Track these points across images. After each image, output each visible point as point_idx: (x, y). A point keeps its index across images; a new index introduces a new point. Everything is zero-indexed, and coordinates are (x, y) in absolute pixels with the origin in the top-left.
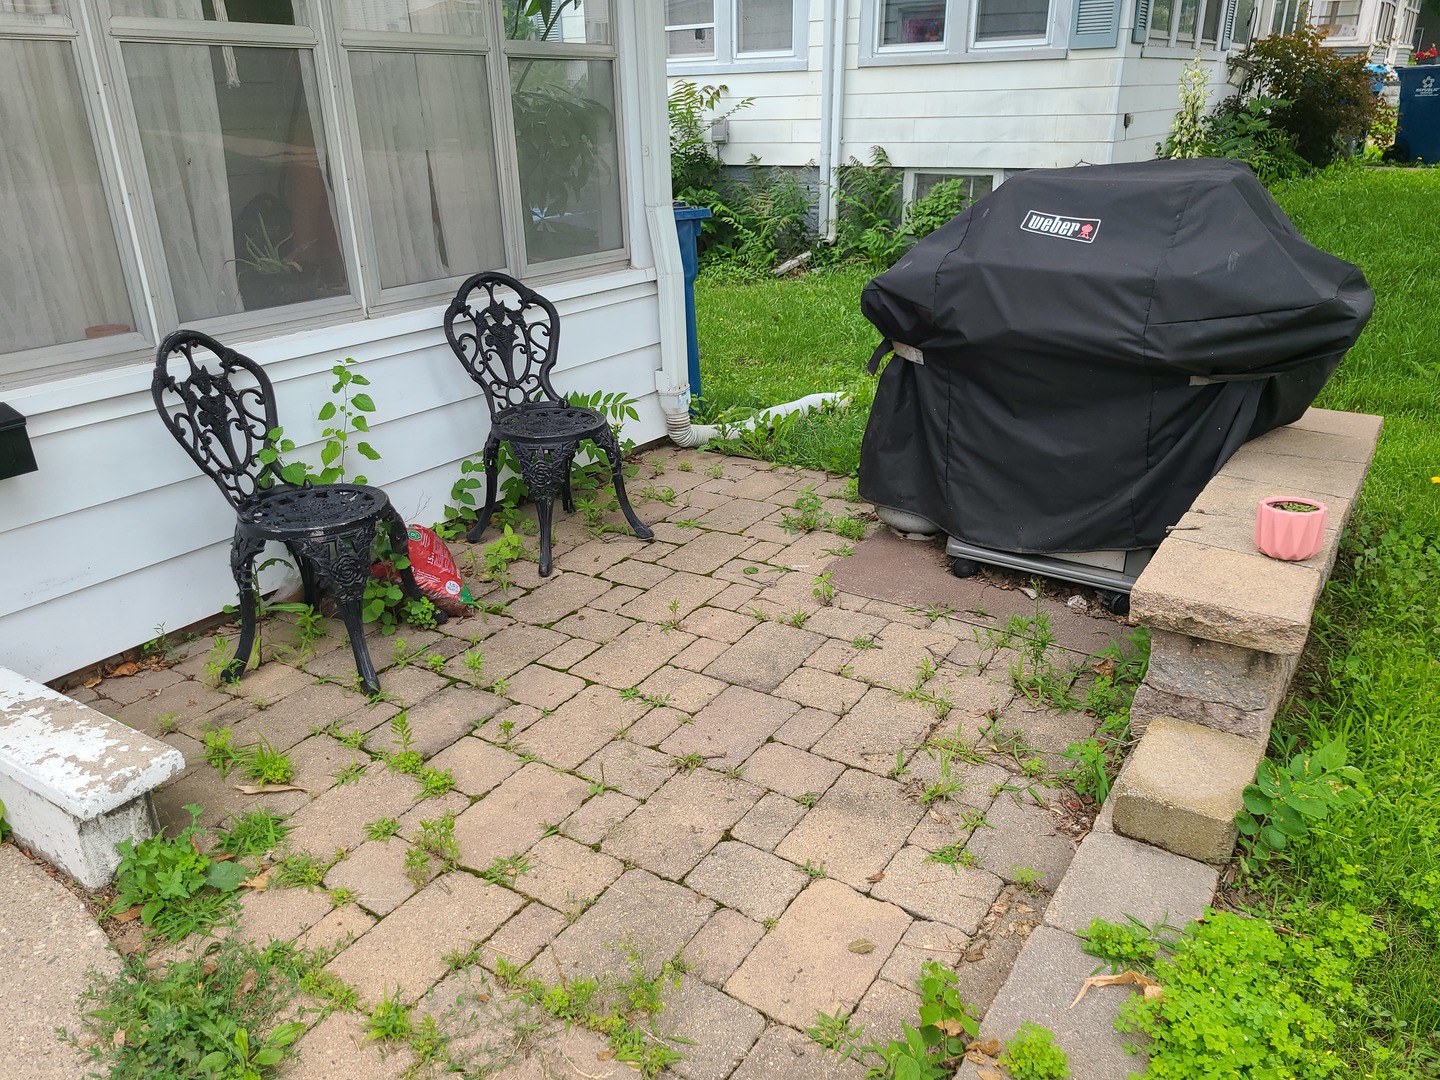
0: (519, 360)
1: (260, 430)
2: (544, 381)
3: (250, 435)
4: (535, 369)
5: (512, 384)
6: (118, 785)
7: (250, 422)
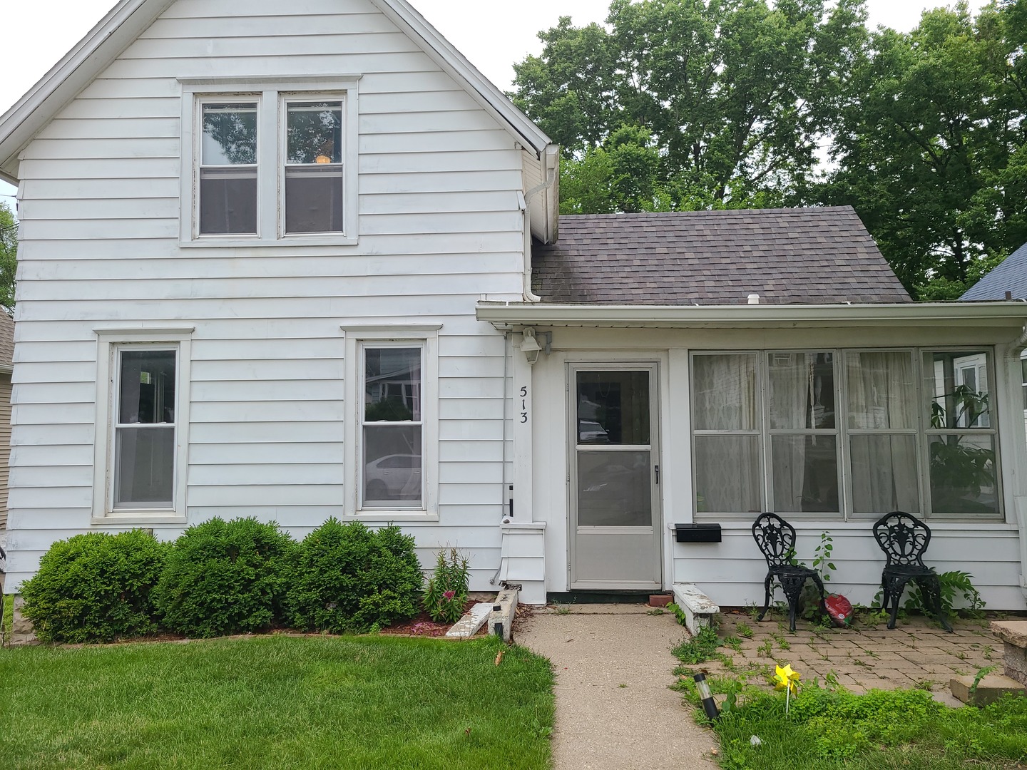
1: (788, 547)
2: (919, 557)
3: (784, 547)
5: (903, 555)
6: (703, 608)
7: (785, 543)
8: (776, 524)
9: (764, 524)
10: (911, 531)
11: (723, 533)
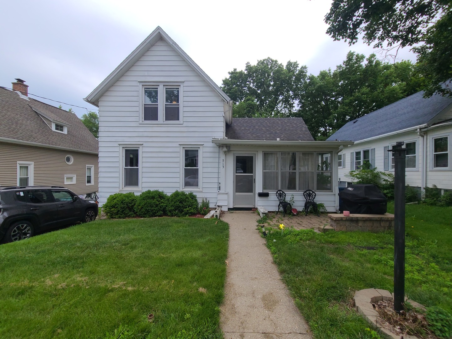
0: (311, 198)
1: (284, 198)
2: (313, 200)
4: (312, 199)
5: (310, 200)
6: (264, 212)
8: (282, 192)
9: (279, 192)
10: (312, 194)
11: (269, 194)
